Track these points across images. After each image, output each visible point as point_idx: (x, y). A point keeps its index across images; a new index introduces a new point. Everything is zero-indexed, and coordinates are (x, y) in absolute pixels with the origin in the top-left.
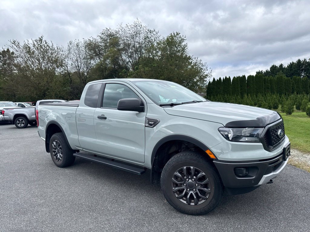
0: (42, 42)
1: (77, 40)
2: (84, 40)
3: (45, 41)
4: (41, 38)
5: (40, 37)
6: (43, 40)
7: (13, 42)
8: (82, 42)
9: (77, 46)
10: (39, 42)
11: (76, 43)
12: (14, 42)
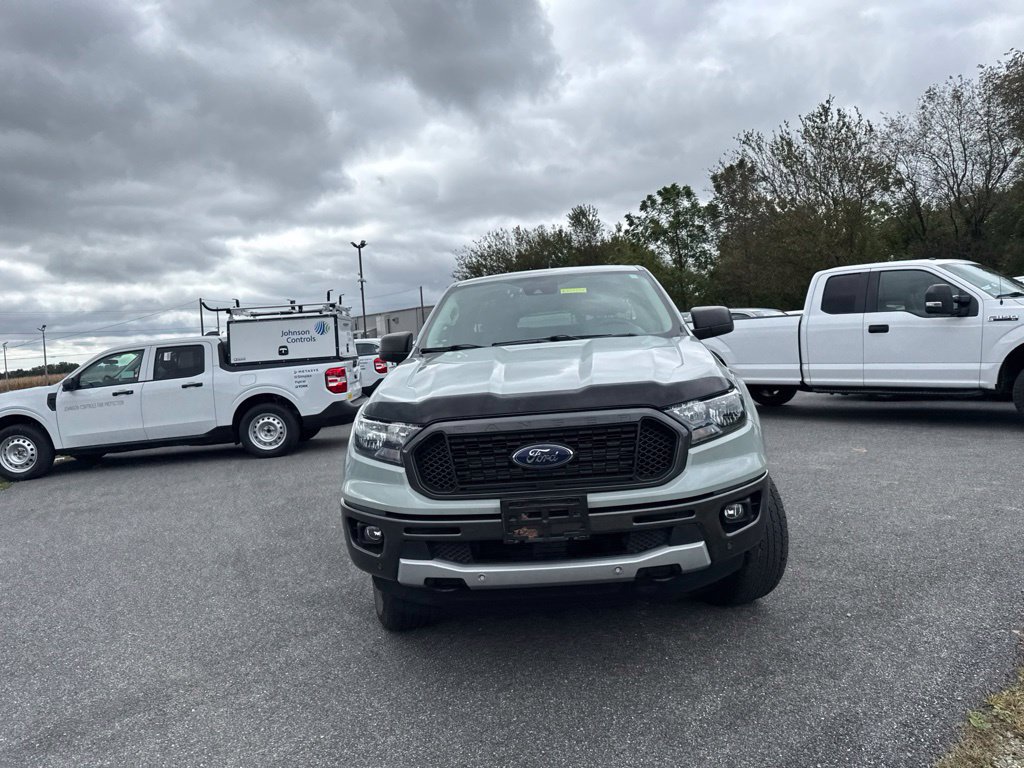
0: (829, 118)
1: (955, 77)
2: (981, 70)
3: (839, 111)
4: (827, 105)
5: (824, 103)
6: (834, 110)
7: (743, 139)
8: (976, 82)
9: (957, 97)
10: (818, 120)
11: (950, 90)
12: (747, 141)
